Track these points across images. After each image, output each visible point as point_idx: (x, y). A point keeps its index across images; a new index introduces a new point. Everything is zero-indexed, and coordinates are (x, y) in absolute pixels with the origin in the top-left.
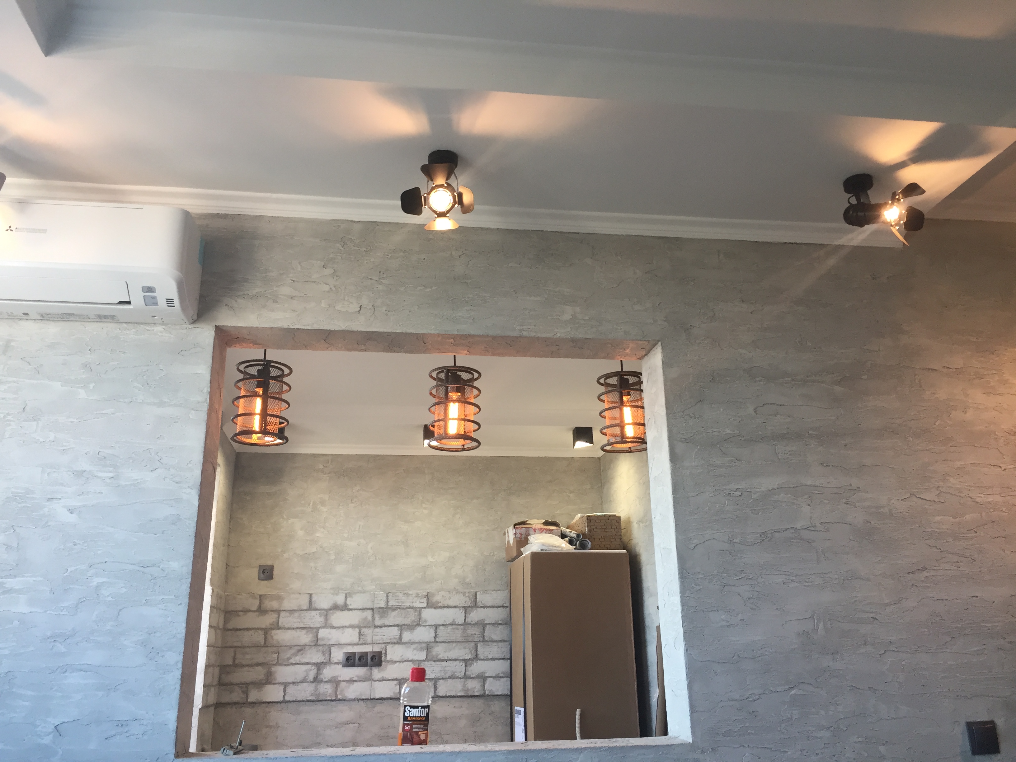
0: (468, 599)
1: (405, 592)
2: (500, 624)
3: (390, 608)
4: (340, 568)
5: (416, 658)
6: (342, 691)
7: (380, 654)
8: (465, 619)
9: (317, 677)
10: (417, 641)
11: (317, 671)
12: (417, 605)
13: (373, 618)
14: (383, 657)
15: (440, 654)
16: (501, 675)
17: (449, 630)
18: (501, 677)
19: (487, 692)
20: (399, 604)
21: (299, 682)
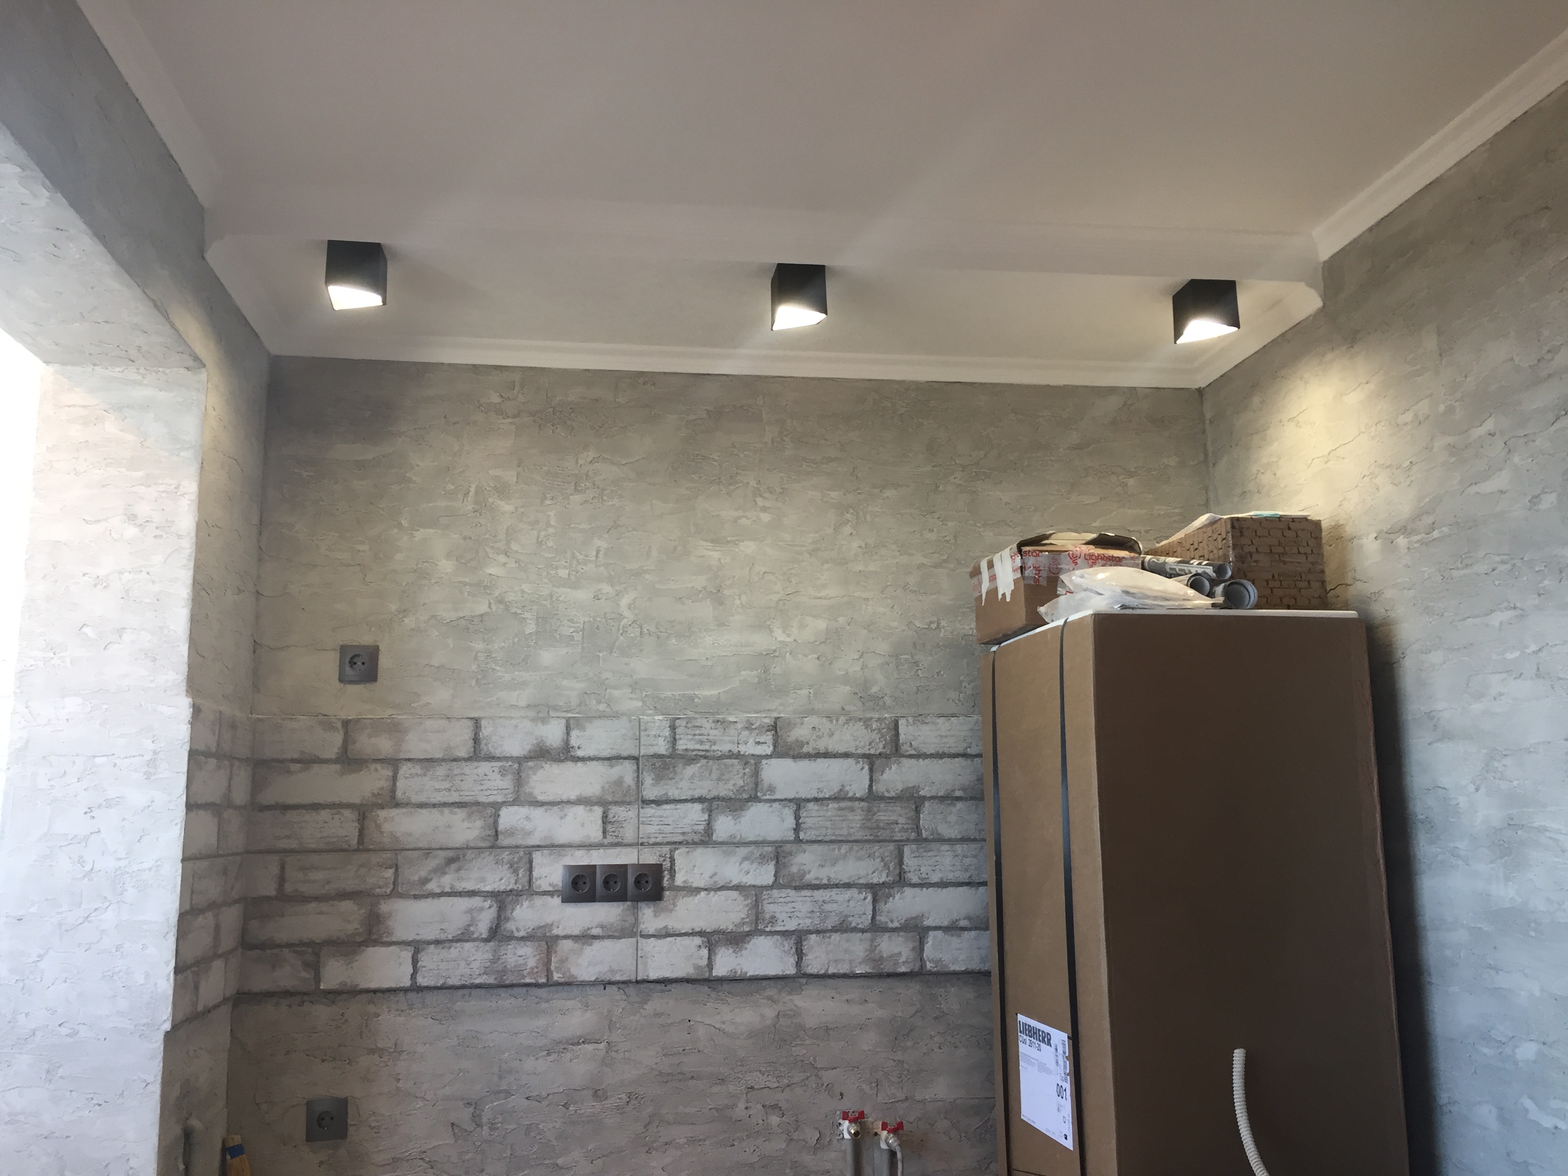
0: (875, 736)
1: (720, 717)
2: (958, 799)
3: (682, 757)
4: (548, 657)
5: (749, 880)
6: (562, 961)
7: (657, 869)
8: (871, 786)
9: (498, 926)
10: (751, 838)
11: (499, 911)
12: (750, 749)
13: (639, 782)
14: (666, 879)
15: (809, 872)
16: (963, 923)
17: (830, 813)
18: (963, 929)
19: (929, 966)
20: (701, 748)
21: (452, 941)
